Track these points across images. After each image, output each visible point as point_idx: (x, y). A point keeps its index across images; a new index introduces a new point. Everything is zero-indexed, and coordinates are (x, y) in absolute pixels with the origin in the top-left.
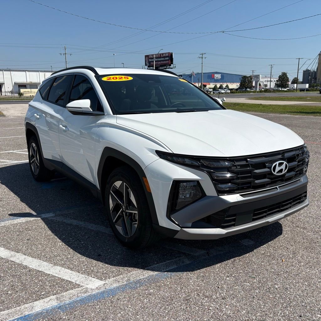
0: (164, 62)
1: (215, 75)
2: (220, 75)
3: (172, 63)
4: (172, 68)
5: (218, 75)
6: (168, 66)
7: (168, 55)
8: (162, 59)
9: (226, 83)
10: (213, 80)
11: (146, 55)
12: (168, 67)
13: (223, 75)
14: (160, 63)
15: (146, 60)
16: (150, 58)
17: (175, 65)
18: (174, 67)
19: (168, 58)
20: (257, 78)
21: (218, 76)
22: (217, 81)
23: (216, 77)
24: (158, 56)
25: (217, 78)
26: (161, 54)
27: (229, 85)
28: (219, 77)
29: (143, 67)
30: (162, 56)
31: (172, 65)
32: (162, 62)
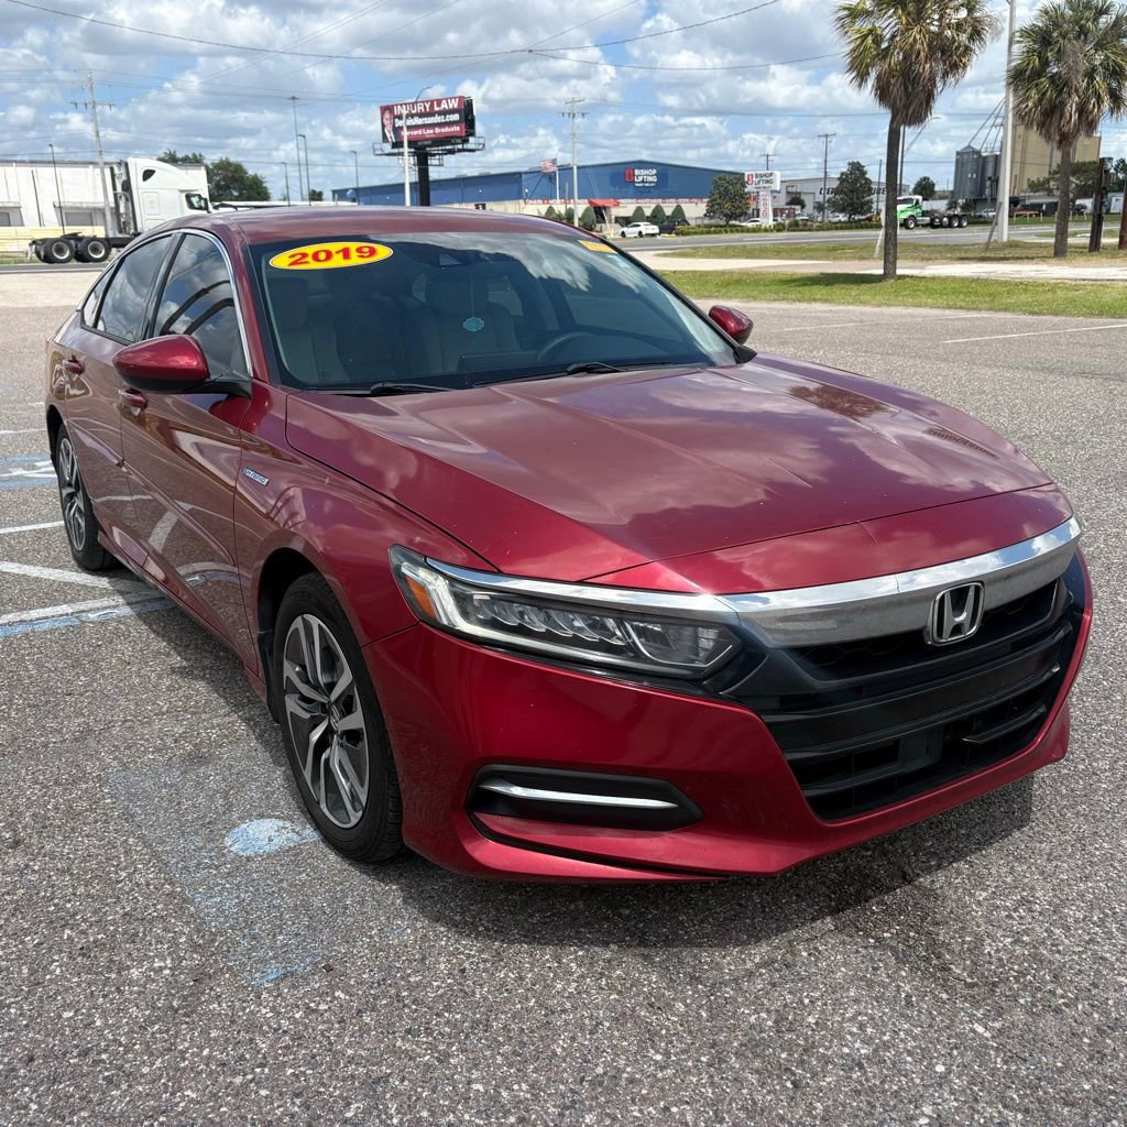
0: (443, 130)
1: (636, 171)
2: (654, 171)
3: (473, 134)
4: (473, 151)
5: (647, 172)
6: (458, 144)
7: (456, 106)
8: (438, 119)
9: (673, 200)
10: (631, 190)
11: (384, 104)
12: (460, 147)
13: (664, 171)
14: (432, 131)
15: (386, 122)
16: (395, 117)
17: (481, 141)
18: (481, 147)
19: (456, 117)
20: (768, 182)
21: (646, 176)
22: (644, 192)
23: (640, 179)
24: (425, 107)
25: (643, 182)
26: (432, 102)
27: (683, 206)
28: (650, 179)
29: (377, 146)
30: (436, 109)
31: (471, 139)
32: (437, 130)
